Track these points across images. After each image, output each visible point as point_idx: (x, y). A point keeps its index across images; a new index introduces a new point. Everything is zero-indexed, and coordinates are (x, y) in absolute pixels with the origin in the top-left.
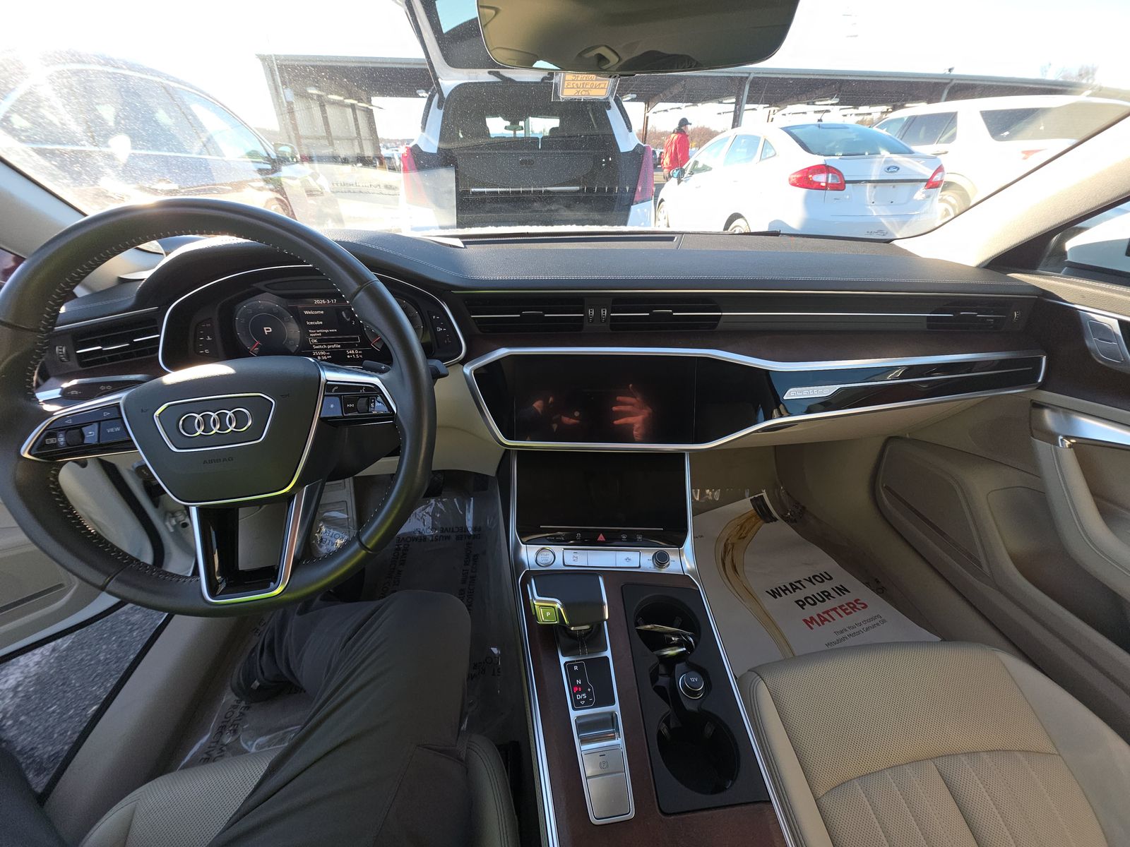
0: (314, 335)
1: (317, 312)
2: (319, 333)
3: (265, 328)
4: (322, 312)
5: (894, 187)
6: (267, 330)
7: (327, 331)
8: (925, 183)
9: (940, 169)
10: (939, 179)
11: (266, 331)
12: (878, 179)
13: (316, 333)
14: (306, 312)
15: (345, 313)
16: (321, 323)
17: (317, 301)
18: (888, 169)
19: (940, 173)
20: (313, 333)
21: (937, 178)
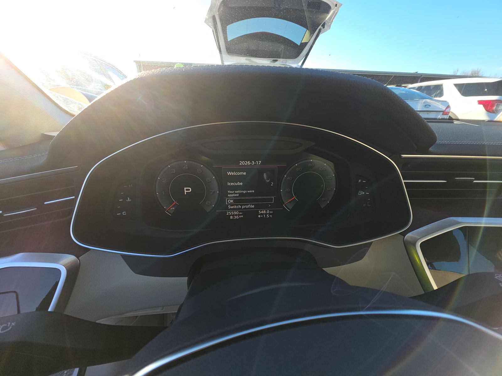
0: (232, 195)
1: (239, 174)
2: (237, 194)
3: (185, 188)
4: (245, 173)
5: (428, 114)
6: (187, 190)
7: (244, 192)
8: (442, 113)
9: (448, 107)
10: (448, 111)
11: (185, 191)
12: (421, 110)
13: (235, 193)
14: (229, 173)
15: (267, 175)
16: (241, 184)
17: (242, 163)
18: (426, 106)
19: (449, 109)
20: (231, 194)
21: (447, 110)
